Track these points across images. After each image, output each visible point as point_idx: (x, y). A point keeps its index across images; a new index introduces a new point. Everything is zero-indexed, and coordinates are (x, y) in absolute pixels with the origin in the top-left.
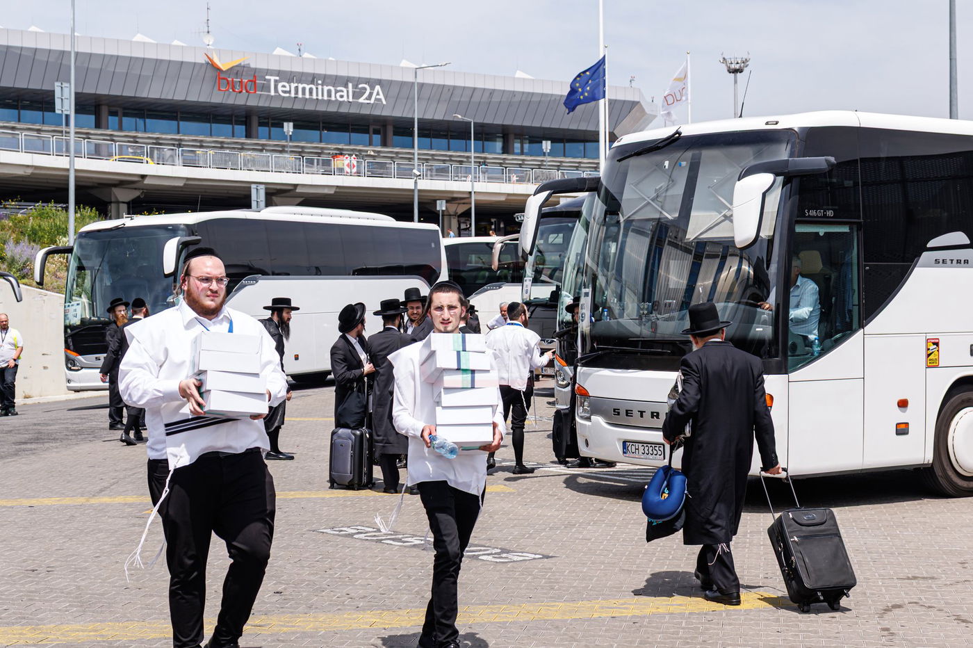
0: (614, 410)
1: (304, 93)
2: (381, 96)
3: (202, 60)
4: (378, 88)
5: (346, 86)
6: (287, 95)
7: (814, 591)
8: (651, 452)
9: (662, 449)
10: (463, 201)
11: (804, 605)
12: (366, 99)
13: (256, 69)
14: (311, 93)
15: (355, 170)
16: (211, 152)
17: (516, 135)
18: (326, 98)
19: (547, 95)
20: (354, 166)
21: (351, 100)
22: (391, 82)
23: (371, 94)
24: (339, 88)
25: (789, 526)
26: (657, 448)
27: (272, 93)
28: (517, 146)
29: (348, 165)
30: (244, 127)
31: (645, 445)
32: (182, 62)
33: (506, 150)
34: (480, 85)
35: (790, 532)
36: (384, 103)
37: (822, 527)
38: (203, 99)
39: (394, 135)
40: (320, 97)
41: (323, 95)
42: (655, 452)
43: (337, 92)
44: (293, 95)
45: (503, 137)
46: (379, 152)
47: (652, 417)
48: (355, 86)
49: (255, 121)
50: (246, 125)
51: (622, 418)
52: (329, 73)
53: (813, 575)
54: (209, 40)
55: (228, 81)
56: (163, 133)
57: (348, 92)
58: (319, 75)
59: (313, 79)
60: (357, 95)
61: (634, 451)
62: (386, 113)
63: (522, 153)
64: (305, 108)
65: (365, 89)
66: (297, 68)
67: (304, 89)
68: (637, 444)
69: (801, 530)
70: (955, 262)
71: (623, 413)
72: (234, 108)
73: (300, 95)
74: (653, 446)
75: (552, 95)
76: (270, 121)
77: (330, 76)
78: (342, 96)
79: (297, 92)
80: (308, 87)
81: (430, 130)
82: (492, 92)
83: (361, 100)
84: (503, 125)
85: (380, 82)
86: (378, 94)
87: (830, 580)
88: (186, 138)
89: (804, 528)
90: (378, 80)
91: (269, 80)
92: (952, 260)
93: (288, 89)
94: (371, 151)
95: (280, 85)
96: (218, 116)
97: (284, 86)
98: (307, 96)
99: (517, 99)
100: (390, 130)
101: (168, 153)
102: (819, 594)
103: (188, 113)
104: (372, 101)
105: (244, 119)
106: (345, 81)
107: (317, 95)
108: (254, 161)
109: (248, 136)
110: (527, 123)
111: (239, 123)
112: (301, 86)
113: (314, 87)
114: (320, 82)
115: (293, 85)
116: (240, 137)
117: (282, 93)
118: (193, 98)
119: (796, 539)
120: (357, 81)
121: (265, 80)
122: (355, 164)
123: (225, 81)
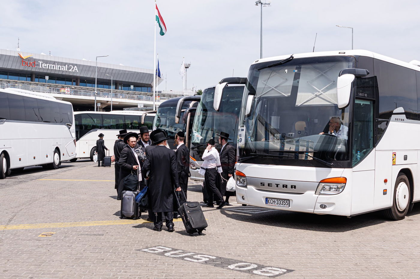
0: (261, 183)
1: (51, 67)
2: (77, 69)
3: (17, 55)
4: (76, 67)
5: (65, 66)
6: (46, 68)
7: (196, 229)
8: (282, 203)
9: (288, 202)
10: (105, 104)
11: (191, 233)
12: (72, 70)
13: (35, 59)
14: (53, 68)
15: (69, 92)
16: (21, 85)
17: (120, 84)
18: (58, 69)
19: (130, 71)
20: (69, 91)
21: (66, 70)
22: (80, 65)
23: (73, 69)
24: (62, 66)
25: (186, 208)
26: (285, 202)
27: (40, 67)
28: (120, 87)
29: (67, 91)
30: (30, 78)
31: (278, 200)
32: (10, 56)
33: (116, 88)
34: (109, 67)
35: (187, 210)
36: (78, 72)
37: (196, 208)
38: (17, 68)
39: (80, 82)
40: (56, 69)
41: (57, 68)
42: (284, 203)
43: (62, 67)
44: (47, 68)
45: (115, 84)
46: (76, 87)
47: (283, 187)
48: (68, 66)
49: (34, 76)
50: (31, 78)
51: (266, 187)
52: (59, 61)
53: (195, 224)
54: (18, 50)
55: (26, 62)
56: (3, 79)
57: (66, 67)
58: (56, 62)
59: (54, 63)
60: (69, 69)
61: (272, 202)
62: (78, 75)
63: (121, 90)
64: (51, 72)
65: (71, 67)
66: (49, 59)
67: (51, 66)
68: (274, 200)
69: (190, 209)
70: (400, 120)
71: (266, 185)
72: (27, 71)
73: (50, 68)
74: (283, 200)
75: (132, 71)
76: (39, 77)
77: (60, 62)
78: (64, 69)
79: (49, 67)
80: (52, 66)
81: (92, 81)
82: (113, 70)
83: (70, 70)
84: (115, 80)
85: (76, 65)
86: (76, 69)
87: (200, 225)
88: (11, 81)
89: (191, 208)
90: (76, 64)
91: (40, 63)
92: (400, 119)
93: (46, 66)
94: (73, 87)
95: (43, 64)
96: (21, 74)
97: (44, 65)
98: (52, 68)
99: (121, 72)
100: (79, 81)
101: (6, 85)
102: (197, 230)
103: (11, 73)
104: (74, 71)
105: (30, 76)
106: (65, 64)
107: (55, 68)
108: (35, 89)
109: (32, 80)
110: (124, 80)
111: (29, 77)
112: (50, 65)
113: (54, 66)
114: (56, 64)
115: (47, 65)
116: (29, 81)
117: (43, 67)
118: (13, 68)
119: (189, 212)
120: (69, 64)
121: (38, 63)
122: (69, 90)
123: (25, 62)
